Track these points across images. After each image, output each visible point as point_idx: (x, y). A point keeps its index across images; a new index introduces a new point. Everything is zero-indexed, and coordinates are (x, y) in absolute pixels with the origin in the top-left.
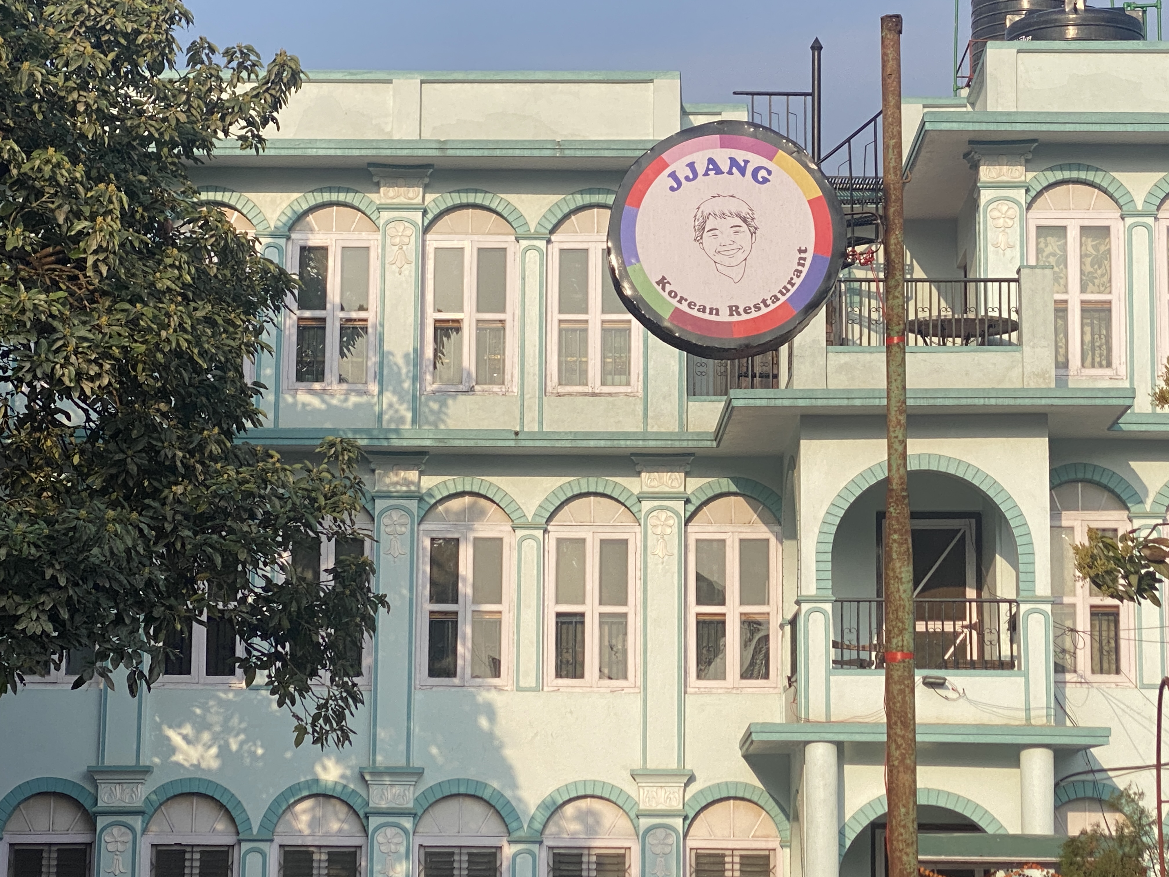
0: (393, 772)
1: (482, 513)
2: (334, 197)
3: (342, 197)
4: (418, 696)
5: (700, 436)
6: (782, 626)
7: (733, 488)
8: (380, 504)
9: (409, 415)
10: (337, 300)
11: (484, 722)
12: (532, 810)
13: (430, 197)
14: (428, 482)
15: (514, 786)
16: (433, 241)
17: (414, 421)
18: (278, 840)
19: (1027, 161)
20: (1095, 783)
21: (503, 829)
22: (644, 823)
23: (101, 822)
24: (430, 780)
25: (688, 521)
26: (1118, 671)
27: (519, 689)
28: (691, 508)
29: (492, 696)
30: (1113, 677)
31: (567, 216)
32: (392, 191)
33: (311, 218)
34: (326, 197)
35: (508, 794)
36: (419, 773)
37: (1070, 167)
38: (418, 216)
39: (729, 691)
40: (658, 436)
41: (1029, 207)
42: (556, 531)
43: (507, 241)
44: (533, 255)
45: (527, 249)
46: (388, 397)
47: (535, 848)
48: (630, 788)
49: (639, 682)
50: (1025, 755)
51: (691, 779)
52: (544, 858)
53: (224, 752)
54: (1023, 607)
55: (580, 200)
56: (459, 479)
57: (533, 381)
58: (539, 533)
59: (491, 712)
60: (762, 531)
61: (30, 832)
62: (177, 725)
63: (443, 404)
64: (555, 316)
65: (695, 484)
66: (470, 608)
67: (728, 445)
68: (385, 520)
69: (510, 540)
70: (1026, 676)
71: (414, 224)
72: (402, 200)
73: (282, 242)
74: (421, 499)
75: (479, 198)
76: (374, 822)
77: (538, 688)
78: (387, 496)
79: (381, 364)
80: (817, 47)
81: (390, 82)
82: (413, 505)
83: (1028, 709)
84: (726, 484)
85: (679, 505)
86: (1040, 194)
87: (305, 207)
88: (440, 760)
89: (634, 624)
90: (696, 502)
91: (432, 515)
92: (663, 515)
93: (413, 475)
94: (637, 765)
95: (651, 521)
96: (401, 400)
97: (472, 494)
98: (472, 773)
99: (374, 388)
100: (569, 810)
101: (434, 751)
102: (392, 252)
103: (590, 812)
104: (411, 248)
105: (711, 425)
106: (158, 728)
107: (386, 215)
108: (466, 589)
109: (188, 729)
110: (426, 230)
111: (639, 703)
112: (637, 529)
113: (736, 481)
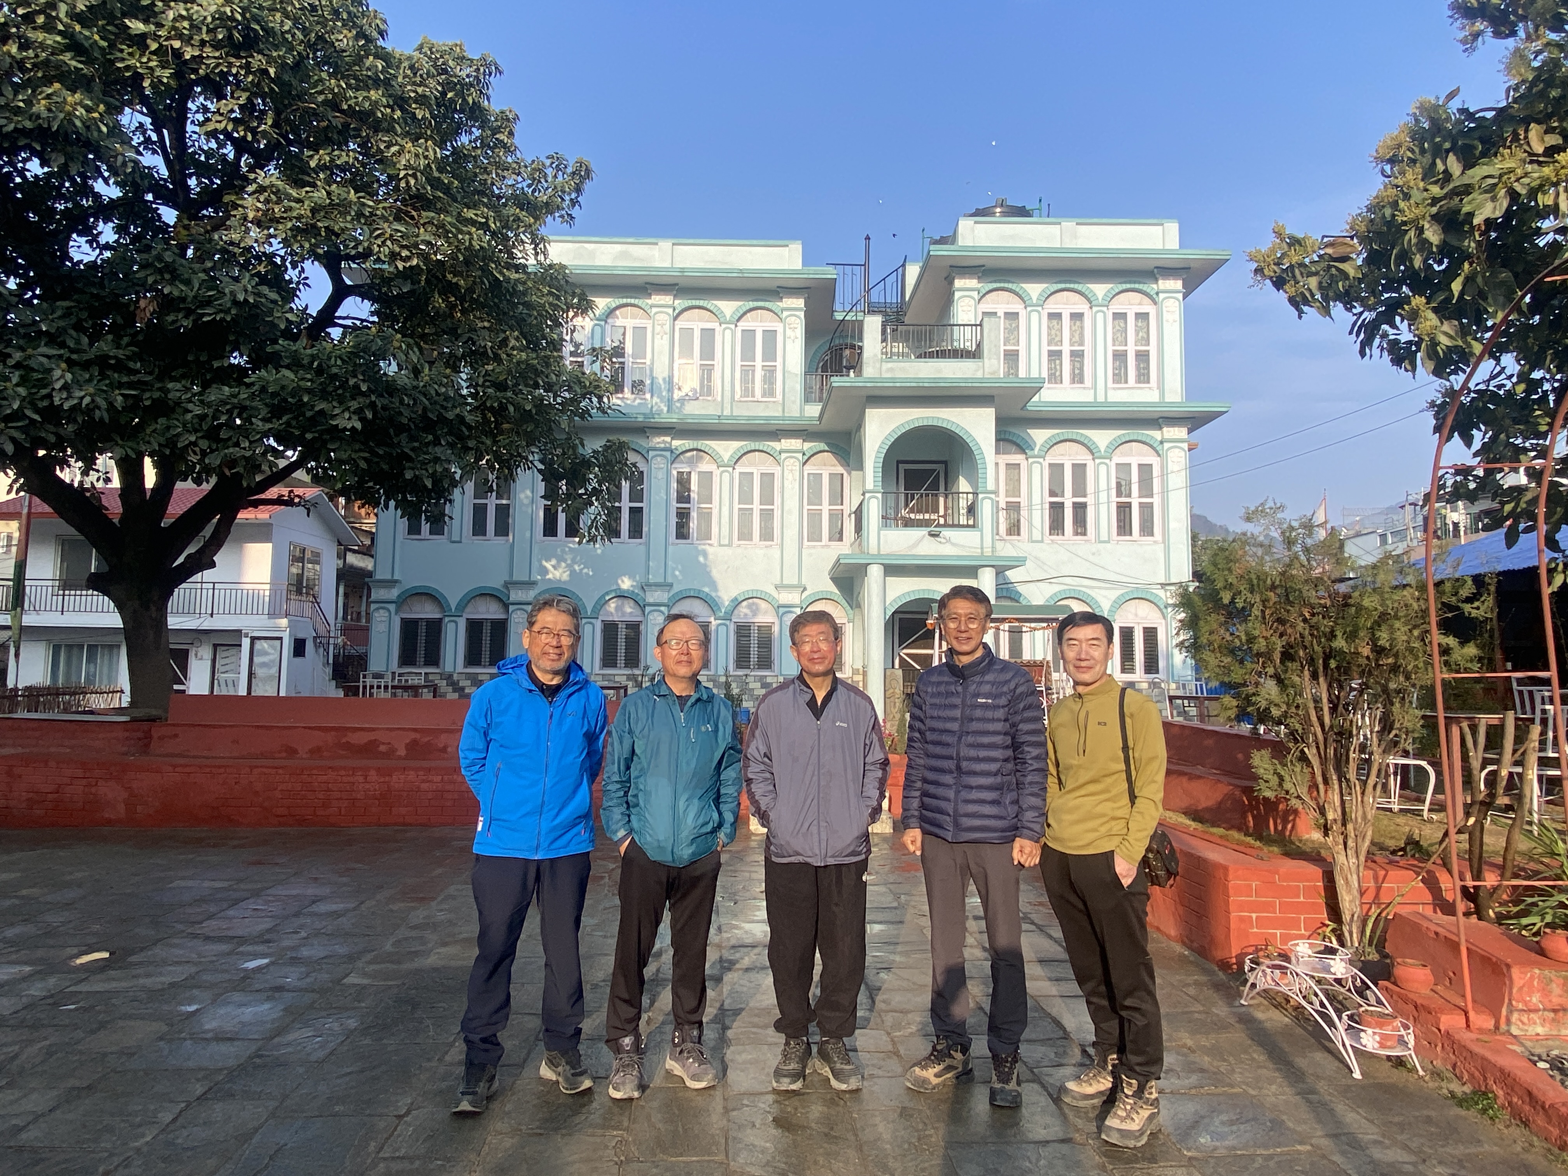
0: (658, 585)
1: (702, 457)
2: (629, 301)
3: (632, 301)
4: (671, 549)
5: (811, 419)
6: (850, 515)
7: (826, 448)
8: (651, 453)
9: (665, 409)
10: (630, 352)
11: (701, 559)
12: (727, 603)
13: (677, 302)
14: (676, 443)
15: (716, 589)
16: (679, 324)
17: (668, 411)
18: (601, 618)
19: (979, 278)
20: (1007, 589)
21: (711, 612)
22: (782, 610)
23: (511, 608)
24: (676, 589)
25: (804, 464)
26: (1019, 534)
27: (720, 545)
28: (806, 458)
29: (707, 547)
30: (1016, 537)
31: (745, 313)
32: (658, 297)
33: (618, 312)
34: (625, 301)
35: (713, 594)
36: (671, 585)
37: (1000, 281)
38: (670, 311)
39: (823, 546)
40: (791, 418)
41: (980, 300)
42: (739, 469)
43: (714, 325)
44: (728, 332)
45: (725, 329)
46: (655, 399)
47: (728, 622)
48: (774, 593)
49: (779, 541)
50: (980, 571)
51: (805, 589)
52: (732, 628)
53: (573, 573)
54: (980, 496)
55: (752, 304)
56: (691, 442)
57: (728, 394)
58: (730, 469)
59: (705, 554)
60: (840, 470)
61: (478, 613)
62: (548, 560)
63: (683, 404)
64: (739, 363)
65: (807, 445)
66: (696, 506)
67: (825, 426)
68: (654, 461)
69: (717, 472)
70: (982, 531)
71: (669, 314)
72: (662, 302)
73: (603, 323)
74: (672, 452)
75: (701, 303)
76: (648, 609)
77: (730, 545)
78: (655, 449)
79: (652, 383)
80: (868, 238)
81: (656, 244)
82: (668, 454)
83: (982, 548)
84: (823, 446)
85: (800, 456)
86: (984, 295)
87: (614, 305)
88: (680, 578)
89: (777, 514)
90: (808, 455)
91: (678, 460)
92: (792, 460)
93: (668, 439)
94: (778, 582)
95: (786, 463)
96: (662, 401)
97: (697, 450)
98: (696, 586)
99: (648, 396)
100: (745, 603)
101: (677, 573)
102: (658, 329)
103: (753, 604)
104: (667, 328)
105: (817, 414)
106: (540, 561)
107: (654, 310)
108: (694, 495)
109: (554, 562)
110: (675, 319)
111: (779, 552)
112: (779, 468)
113: (828, 444)
